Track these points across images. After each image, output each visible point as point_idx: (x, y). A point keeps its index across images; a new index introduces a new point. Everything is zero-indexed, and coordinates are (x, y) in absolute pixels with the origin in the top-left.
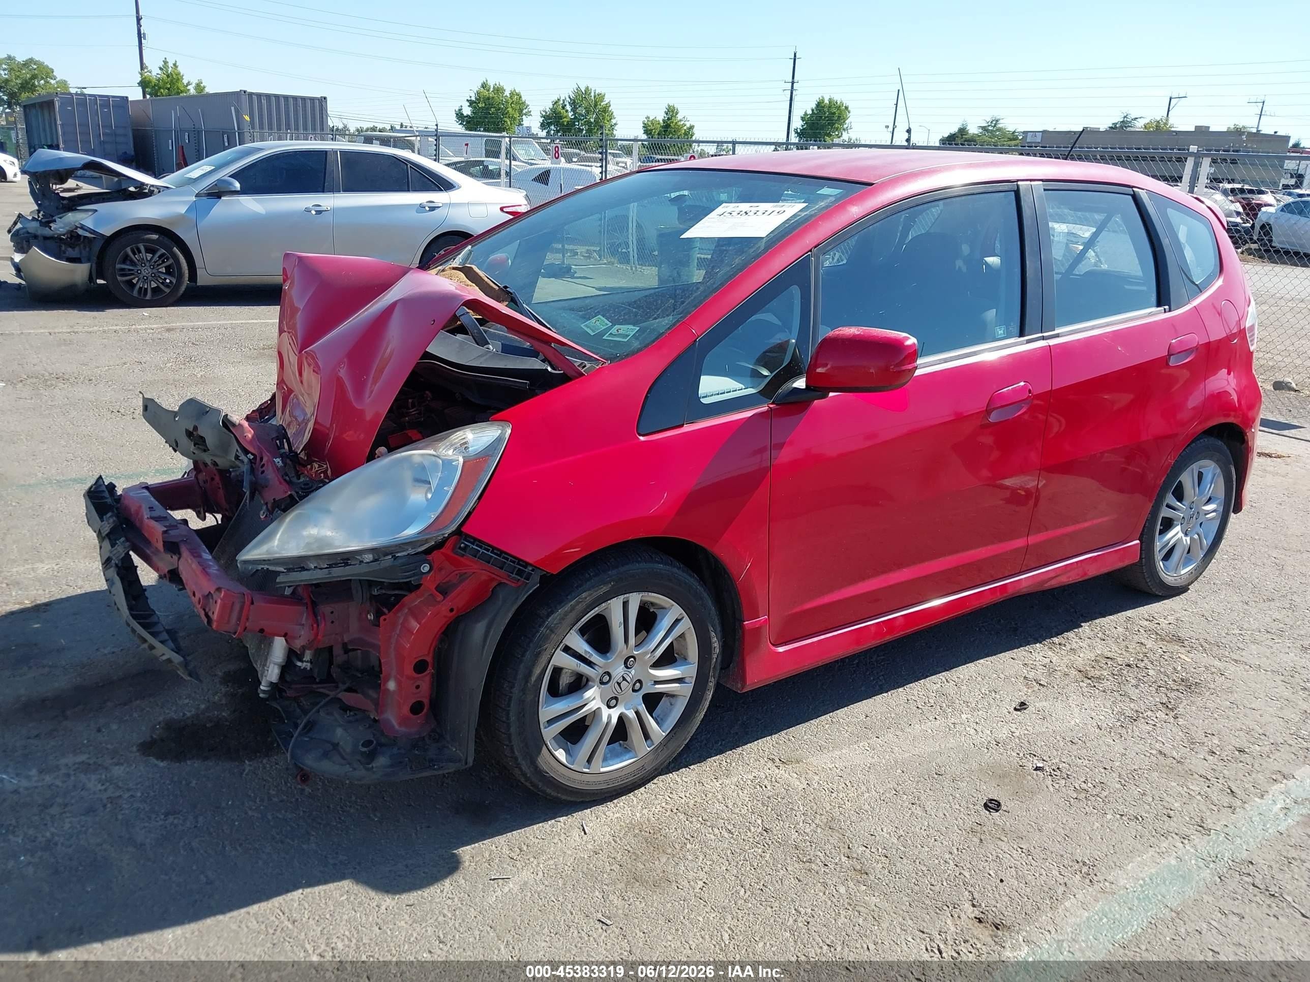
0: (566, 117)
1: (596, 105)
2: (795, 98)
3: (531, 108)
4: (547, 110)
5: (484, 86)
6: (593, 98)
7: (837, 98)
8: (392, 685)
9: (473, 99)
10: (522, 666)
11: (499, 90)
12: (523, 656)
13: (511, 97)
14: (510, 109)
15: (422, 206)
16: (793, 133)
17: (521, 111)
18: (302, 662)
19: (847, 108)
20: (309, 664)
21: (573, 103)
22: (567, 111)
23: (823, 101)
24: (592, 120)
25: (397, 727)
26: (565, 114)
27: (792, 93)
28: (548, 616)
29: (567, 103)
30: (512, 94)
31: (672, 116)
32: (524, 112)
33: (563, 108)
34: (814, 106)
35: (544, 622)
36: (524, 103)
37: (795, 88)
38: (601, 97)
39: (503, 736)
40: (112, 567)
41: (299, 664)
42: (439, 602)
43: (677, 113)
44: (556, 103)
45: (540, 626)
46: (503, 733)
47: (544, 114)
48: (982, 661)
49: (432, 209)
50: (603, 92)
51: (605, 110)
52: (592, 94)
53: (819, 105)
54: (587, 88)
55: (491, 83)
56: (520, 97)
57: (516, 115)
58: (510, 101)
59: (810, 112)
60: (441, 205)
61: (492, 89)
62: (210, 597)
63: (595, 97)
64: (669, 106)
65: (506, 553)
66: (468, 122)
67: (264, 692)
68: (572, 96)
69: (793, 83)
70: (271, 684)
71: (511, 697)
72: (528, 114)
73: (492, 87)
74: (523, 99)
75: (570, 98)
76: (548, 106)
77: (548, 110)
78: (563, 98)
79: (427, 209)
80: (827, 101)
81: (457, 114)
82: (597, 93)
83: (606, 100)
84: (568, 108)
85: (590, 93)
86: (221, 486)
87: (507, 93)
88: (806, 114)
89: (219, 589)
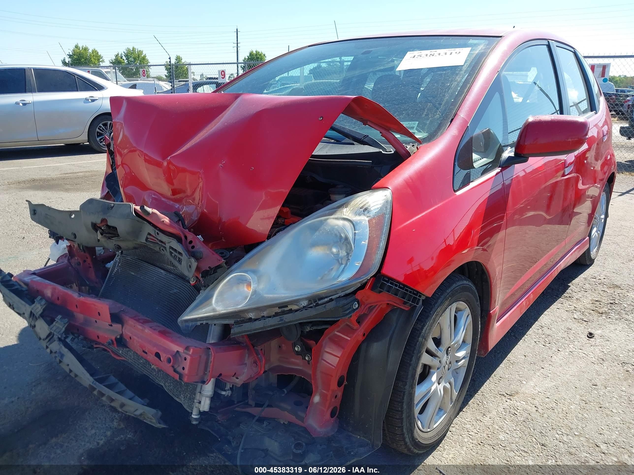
0: (123, 63)
1: (139, 56)
2: (239, 51)
3: (104, 58)
4: (113, 59)
5: (77, 47)
6: (137, 53)
7: (260, 50)
8: (317, 399)
9: (71, 54)
10: (411, 367)
11: (86, 49)
12: (411, 361)
13: (93, 53)
14: (92, 59)
15: (87, 100)
16: (240, 68)
17: (99, 60)
18: (225, 391)
19: (264, 55)
20: (230, 392)
21: (126, 55)
22: (124, 60)
23: (252, 52)
24: (138, 64)
25: (319, 429)
26: (123, 61)
27: (237, 49)
28: (422, 329)
29: (123, 56)
30: (93, 51)
31: (179, 61)
32: (101, 60)
33: (121, 58)
34: (249, 55)
35: (420, 333)
36: (100, 56)
37: (238, 46)
38: (141, 52)
39: (397, 421)
40: (55, 341)
41: (223, 393)
42: (356, 330)
43: (181, 60)
44: (117, 56)
45: (418, 337)
46: (397, 419)
47: (111, 61)
48: (545, 313)
49: (93, 101)
50: (142, 50)
51: (144, 58)
52: (136, 51)
53: (251, 54)
54: (133, 48)
55: (80, 46)
56: (98, 53)
57: (96, 62)
58: (92, 55)
59: (247, 58)
60: (98, 98)
61: (81, 49)
62: (178, 355)
63: (138, 52)
64: (177, 56)
65: (407, 287)
66: (71, 65)
67: (196, 419)
68: (126, 52)
69: (237, 43)
70: (201, 413)
71: (404, 392)
72: (103, 61)
74: (99, 54)
75: (124, 53)
76: (113, 57)
78: (120, 53)
79: (90, 101)
80: (254, 52)
81: (63, 62)
82: (139, 50)
83: (144, 54)
84: (124, 58)
85: (135, 50)
86: (92, 266)
87: (90, 51)
88: (245, 59)
89: (187, 348)
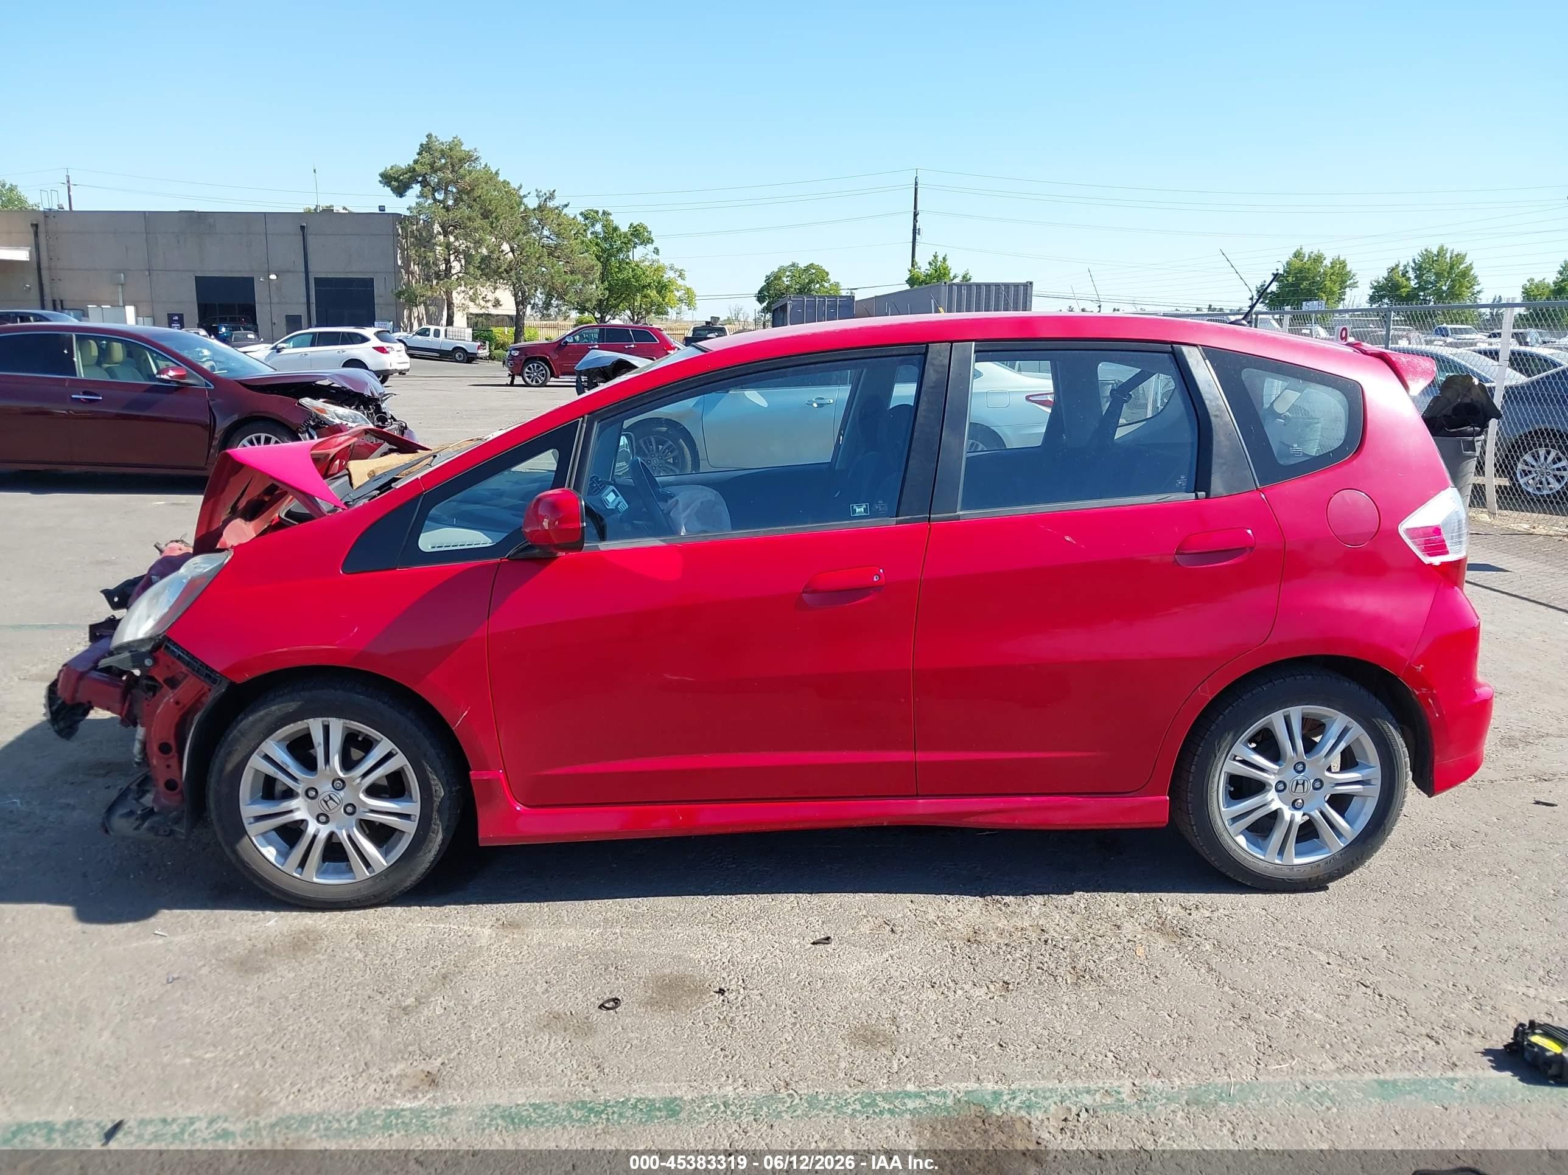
0: (1406, 287)
1: (1451, 268)
3: (1357, 278)
5: (1297, 254)
6: (1448, 260)
9: (1281, 271)
11: (1317, 259)
13: (1332, 267)
14: (1328, 283)
17: (1343, 282)
21: (1419, 268)
22: (1409, 279)
24: (1445, 288)
26: (1405, 283)
29: (1410, 269)
30: (1333, 262)
32: (1348, 283)
33: (1404, 275)
36: (1348, 273)
38: (1460, 258)
44: (1393, 269)
47: (1375, 284)
50: (1463, 252)
51: (1465, 274)
52: (1448, 255)
54: (1441, 249)
55: (1306, 251)
56: (1345, 266)
57: (1336, 288)
58: (1330, 272)
61: (1306, 259)
63: (1451, 258)
66: (1271, 300)
68: (1418, 258)
72: (1354, 285)
73: (1307, 256)
74: (1348, 268)
75: (1414, 262)
76: (1381, 274)
77: (1381, 279)
78: (1402, 264)
81: (1258, 291)
82: (1455, 253)
83: (1468, 261)
84: (1411, 275)
85: (1445, 254)
87: (1327, 262)
